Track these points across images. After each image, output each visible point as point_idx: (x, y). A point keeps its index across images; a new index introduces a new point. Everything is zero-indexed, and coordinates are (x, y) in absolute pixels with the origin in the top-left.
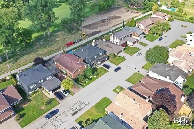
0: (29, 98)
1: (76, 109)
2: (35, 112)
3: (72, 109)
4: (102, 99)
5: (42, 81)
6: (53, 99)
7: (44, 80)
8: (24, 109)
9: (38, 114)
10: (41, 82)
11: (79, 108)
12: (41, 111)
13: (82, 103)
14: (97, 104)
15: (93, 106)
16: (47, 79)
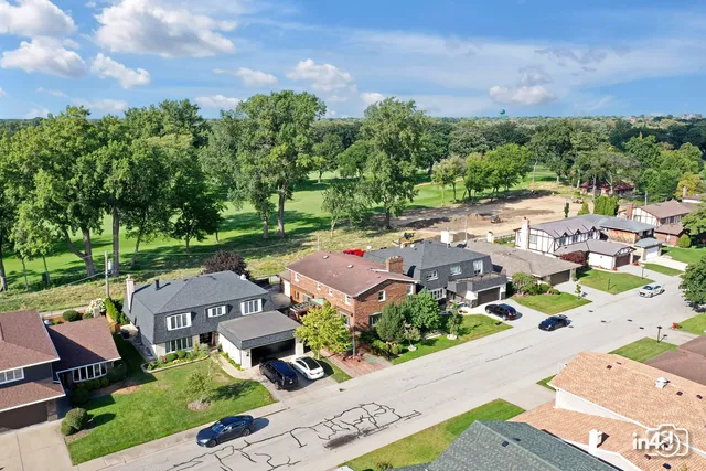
0: (149, 371)
1: (350, 427)
2: (157, 417)
3: (329, 424)
4: (484, 406)
5: (220, 312)
6: (249, 384)
7: (229, 308)
8: (114, 402)
9: (167, 426)
10: (214, 313)
11: (367, 424)
12: (184, 414)
13: (382, 411)
14: (456, 418)
15: (439, 425)
16: (243, 313)
